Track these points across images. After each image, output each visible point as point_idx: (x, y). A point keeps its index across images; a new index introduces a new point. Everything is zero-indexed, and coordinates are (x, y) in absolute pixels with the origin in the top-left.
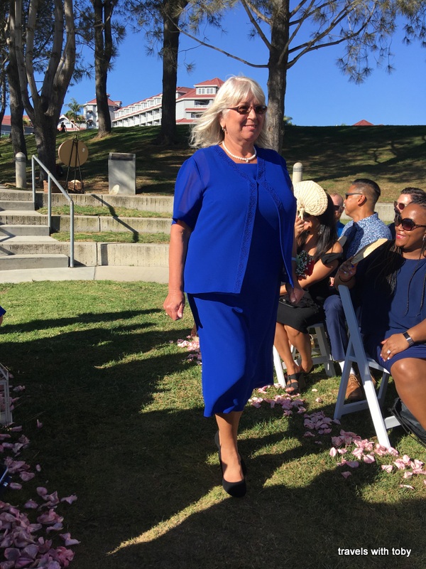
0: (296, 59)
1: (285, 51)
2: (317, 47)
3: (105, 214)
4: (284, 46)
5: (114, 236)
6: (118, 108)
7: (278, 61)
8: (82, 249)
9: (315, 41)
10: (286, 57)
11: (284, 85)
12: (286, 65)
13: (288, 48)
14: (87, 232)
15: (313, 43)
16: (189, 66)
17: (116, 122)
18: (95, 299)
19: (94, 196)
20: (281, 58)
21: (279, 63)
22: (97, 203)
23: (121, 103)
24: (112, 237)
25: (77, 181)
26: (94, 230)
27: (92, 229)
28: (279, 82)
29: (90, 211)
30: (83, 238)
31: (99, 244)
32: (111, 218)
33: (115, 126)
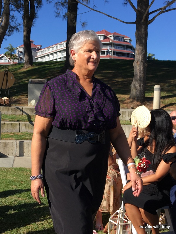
0: (154, 18)
1: (146, 13)
2: (168, 11)
3: (23, 120)
4: (146, 10)
5: (29, 135)
6: (39, 49)
7: (142, 20)
8: (6, 145)
9: (167, 6)
10: (147, 17)
11: (146, 35)
12: (147, 22)
13: (148, 11)
14: (11, 133)
15: (165, 8)
16: (83, 23)
17: (37, 58)
18: (10, 182)
19: (18, 108)
20: (144, 18)
21: (143, 21)
22: (19, 113)
23: (41, 46)
24: (27, 136)
25: (6, 98)
26: (16, 132)
27: (14, 130)
28: (143, 33)
29: (14, 119)
30: (7, 137)
31: (18, 142)
32: (28, 123)
33: (37, 61)
